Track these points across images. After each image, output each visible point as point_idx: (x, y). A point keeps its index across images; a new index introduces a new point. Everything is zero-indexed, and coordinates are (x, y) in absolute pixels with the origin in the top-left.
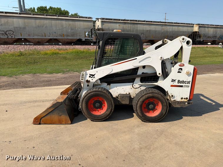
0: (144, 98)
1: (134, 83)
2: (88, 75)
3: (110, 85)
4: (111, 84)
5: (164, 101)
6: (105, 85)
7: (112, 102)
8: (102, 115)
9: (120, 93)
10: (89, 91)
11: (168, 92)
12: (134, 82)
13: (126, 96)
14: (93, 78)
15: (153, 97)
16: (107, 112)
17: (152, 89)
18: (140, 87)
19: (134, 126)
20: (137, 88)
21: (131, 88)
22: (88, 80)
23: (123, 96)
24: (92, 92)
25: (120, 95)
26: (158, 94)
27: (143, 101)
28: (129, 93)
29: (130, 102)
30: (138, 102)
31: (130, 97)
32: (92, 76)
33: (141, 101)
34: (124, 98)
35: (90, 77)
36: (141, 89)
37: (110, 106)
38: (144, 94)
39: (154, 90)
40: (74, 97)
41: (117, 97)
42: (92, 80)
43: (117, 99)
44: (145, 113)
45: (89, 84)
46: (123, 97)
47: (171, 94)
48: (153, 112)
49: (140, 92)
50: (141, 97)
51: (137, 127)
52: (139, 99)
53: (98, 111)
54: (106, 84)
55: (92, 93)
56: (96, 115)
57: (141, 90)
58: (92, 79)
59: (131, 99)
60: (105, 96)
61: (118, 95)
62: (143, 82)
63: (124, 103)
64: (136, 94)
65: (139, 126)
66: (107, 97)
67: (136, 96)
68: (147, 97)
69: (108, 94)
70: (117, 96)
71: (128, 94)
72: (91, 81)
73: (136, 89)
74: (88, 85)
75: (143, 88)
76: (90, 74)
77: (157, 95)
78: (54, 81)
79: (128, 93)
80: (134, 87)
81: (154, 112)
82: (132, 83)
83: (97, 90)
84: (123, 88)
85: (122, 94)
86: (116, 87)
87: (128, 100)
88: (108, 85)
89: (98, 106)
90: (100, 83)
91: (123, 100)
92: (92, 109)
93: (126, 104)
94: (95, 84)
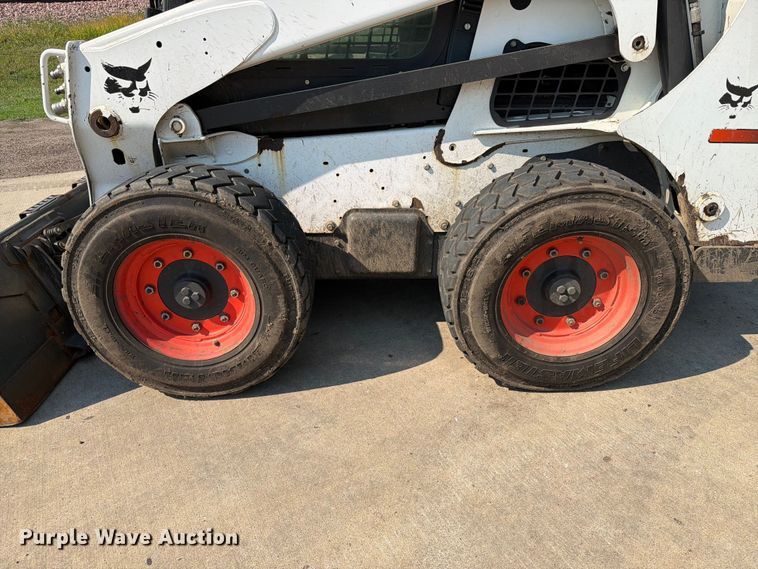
0: (516, 235)
1: (448, 127)
2: (99, 77)
3: (278, 147)
4: (288, 143)
5: (666, 253)
6: (240, 151)
7: (288, 269)
9: (352, 206)
11: (687, 183)
12: (444, 121)
13: (397, 224)
14: (136, 100)
15: (583, 227)
16: (257, 342)
17: (578, 164)
18: (487, 154)
19: (443, 432)
20: (465, 164)
21: (428, 168)
22: (106, 115)
23: (375, 224)
24: (122, 203)
25: (352, 217)
26: (627, 200)
27: (510, 262)
28: (416, 203)
29: (418, 263)
30: (470, 264)
31: (422, 225)
32: (127, 78)
33: (494, 262)
34: (383, 234)
35: (112, 87)
36: (492, 168)
37: (275, 301)
38: (516, 208)
39: (593, 170)
40: (57, 237)
41: (337, 232)
42: (135, 110)
43: (336, 242)
44: (519, 339)
45: (120, 146)
46: (373, 232)
47: (706, 196)
48: (575, 326)
49: (490, 187)
50: (494, 226)
51: (465, 437)
52: (483, 244)
53: (205, 331)
54: (253, 141)
55: (126, 214)
56: (189, 364)
57: (497, 175)
58: (129, 102)
59: (427, 241)
60: (229, 232)
61: (344, 218)
62: (513, 114)
63: (383, 269)
64: (459, 204)
65: (474, 425)
67: (460, 218)
68: (538, 228)
69: (246, 215)
70: (338, 223)
71: (406, 210)
72: (128, 119)
73: (461, 171)
74: (119, 157)
75: (508, 163)
76: (109, 69)
77: (619, 208)
79: (406, 203)
80: (448, 156)
81: (582, 326)
82: (434, 131)
83: (162, 185)
84: (371, 171)
85: (367, 210)
86: (326, 163)
87: (405, 248)
88: (265, 152)
89: (191, 299)
90: (203, 138)
91: (375, 250)
92: (155, 324)
93: (396, 273)
94: (164, 141)
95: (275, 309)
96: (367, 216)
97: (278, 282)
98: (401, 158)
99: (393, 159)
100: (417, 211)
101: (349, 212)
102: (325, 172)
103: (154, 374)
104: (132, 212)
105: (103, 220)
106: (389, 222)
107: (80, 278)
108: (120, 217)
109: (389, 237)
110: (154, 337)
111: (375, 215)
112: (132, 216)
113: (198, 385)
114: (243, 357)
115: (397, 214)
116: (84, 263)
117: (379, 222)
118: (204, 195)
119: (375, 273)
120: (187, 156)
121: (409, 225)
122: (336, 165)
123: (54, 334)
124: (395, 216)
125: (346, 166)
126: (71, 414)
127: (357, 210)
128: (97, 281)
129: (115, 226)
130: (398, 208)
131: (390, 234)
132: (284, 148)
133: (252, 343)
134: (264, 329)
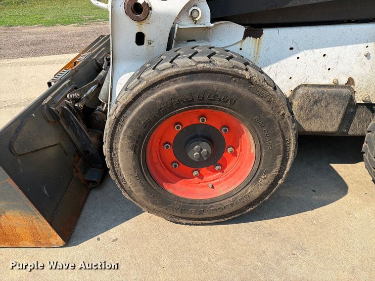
3: (258, 35)
4: (267, 32)
7: (291, 135)
8: (226, 202)
9: (303, 82)
10: (150, 76)
13: (335, 97)
16: (249, 189)
21: (367, 55)
22: (140, 1)
23: (319, 96)
25: (301, 91)
28: (351, 81)
31: (352, 99)
34: (323, 104)
40: (76, 100)
46: (316, 102)
53: (201, 176)
55: (171, 87)
56: (193, 202)
59: (349, 108)
61: (294, 91)
66: (266, 107)
71: (342, 87)
72: (157, 5)
78: (51, 41)
79: (343, 81)
83: (204, 62)
84: (324, 55)
85: (313, 86)
86: (291, 49)
87: (335, 114)
88: (248, 38)
89: (200, 154)
90: (212, 25)
91: (314, 116)
92: (167, 171)
93: (324, 132)
94: (180, 27)
95: (272, 165)
96: (314, 90)
97: (282, 145)
98: (349, 47)
99: (344, 47)
100: (350, 88)
101: (299, 87)
102: (289, 56)
103: (166, 209)
104: (177, 86)
105: (149, 92)
106: (330, 95)
107: (123, 139)
108: (166, 90)
109: (326, 106)
110: (168, 182)
111: (320, 89)
112: (177, 90)
113: (197, 217)
114: (236, 198)
115: (334, 89)
116: (129, 126)
117: (323, 94)
118: (240, 71)
119: (308, 132)
120: (188, 41)
121: (344, 98)
122: (299, 50)
123: (77, 171)
124: (334, 90)
125: (306, 52)
126: (100, 236)
127: (306, 85)
128: (137, 142)
129: (161, 97)
130: (336, 85)
131: (328, 104)
132: (263, 36)
133: (245, 190)
134: (258, 179)
